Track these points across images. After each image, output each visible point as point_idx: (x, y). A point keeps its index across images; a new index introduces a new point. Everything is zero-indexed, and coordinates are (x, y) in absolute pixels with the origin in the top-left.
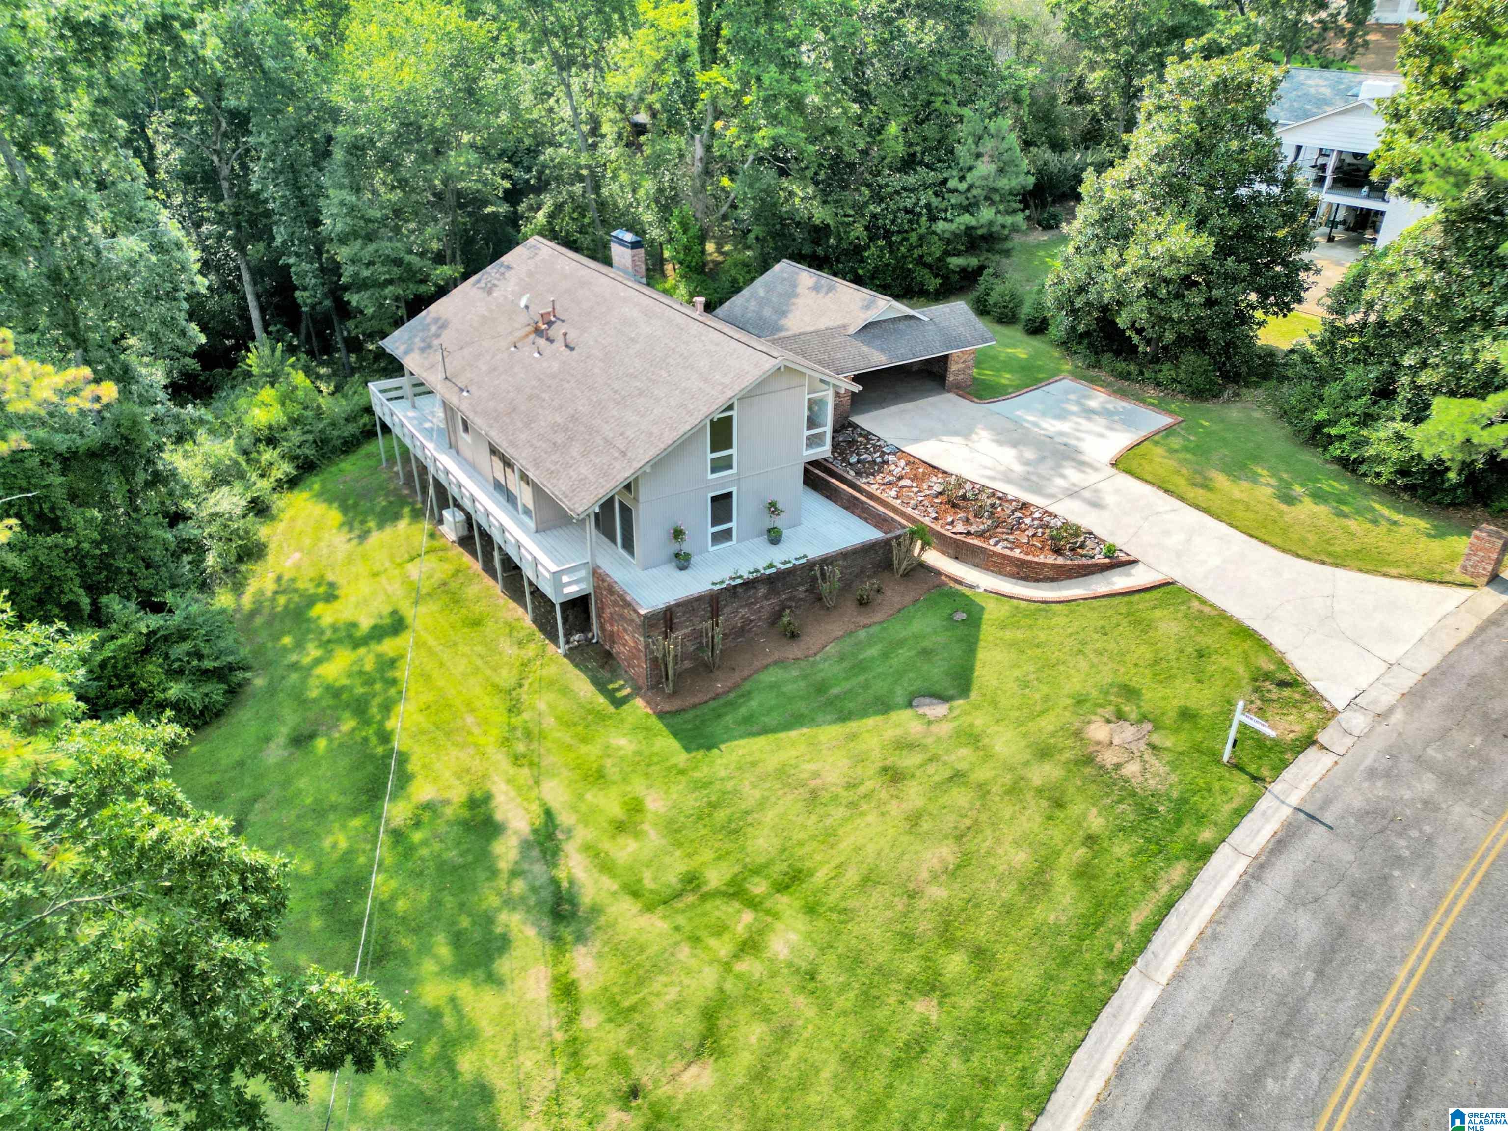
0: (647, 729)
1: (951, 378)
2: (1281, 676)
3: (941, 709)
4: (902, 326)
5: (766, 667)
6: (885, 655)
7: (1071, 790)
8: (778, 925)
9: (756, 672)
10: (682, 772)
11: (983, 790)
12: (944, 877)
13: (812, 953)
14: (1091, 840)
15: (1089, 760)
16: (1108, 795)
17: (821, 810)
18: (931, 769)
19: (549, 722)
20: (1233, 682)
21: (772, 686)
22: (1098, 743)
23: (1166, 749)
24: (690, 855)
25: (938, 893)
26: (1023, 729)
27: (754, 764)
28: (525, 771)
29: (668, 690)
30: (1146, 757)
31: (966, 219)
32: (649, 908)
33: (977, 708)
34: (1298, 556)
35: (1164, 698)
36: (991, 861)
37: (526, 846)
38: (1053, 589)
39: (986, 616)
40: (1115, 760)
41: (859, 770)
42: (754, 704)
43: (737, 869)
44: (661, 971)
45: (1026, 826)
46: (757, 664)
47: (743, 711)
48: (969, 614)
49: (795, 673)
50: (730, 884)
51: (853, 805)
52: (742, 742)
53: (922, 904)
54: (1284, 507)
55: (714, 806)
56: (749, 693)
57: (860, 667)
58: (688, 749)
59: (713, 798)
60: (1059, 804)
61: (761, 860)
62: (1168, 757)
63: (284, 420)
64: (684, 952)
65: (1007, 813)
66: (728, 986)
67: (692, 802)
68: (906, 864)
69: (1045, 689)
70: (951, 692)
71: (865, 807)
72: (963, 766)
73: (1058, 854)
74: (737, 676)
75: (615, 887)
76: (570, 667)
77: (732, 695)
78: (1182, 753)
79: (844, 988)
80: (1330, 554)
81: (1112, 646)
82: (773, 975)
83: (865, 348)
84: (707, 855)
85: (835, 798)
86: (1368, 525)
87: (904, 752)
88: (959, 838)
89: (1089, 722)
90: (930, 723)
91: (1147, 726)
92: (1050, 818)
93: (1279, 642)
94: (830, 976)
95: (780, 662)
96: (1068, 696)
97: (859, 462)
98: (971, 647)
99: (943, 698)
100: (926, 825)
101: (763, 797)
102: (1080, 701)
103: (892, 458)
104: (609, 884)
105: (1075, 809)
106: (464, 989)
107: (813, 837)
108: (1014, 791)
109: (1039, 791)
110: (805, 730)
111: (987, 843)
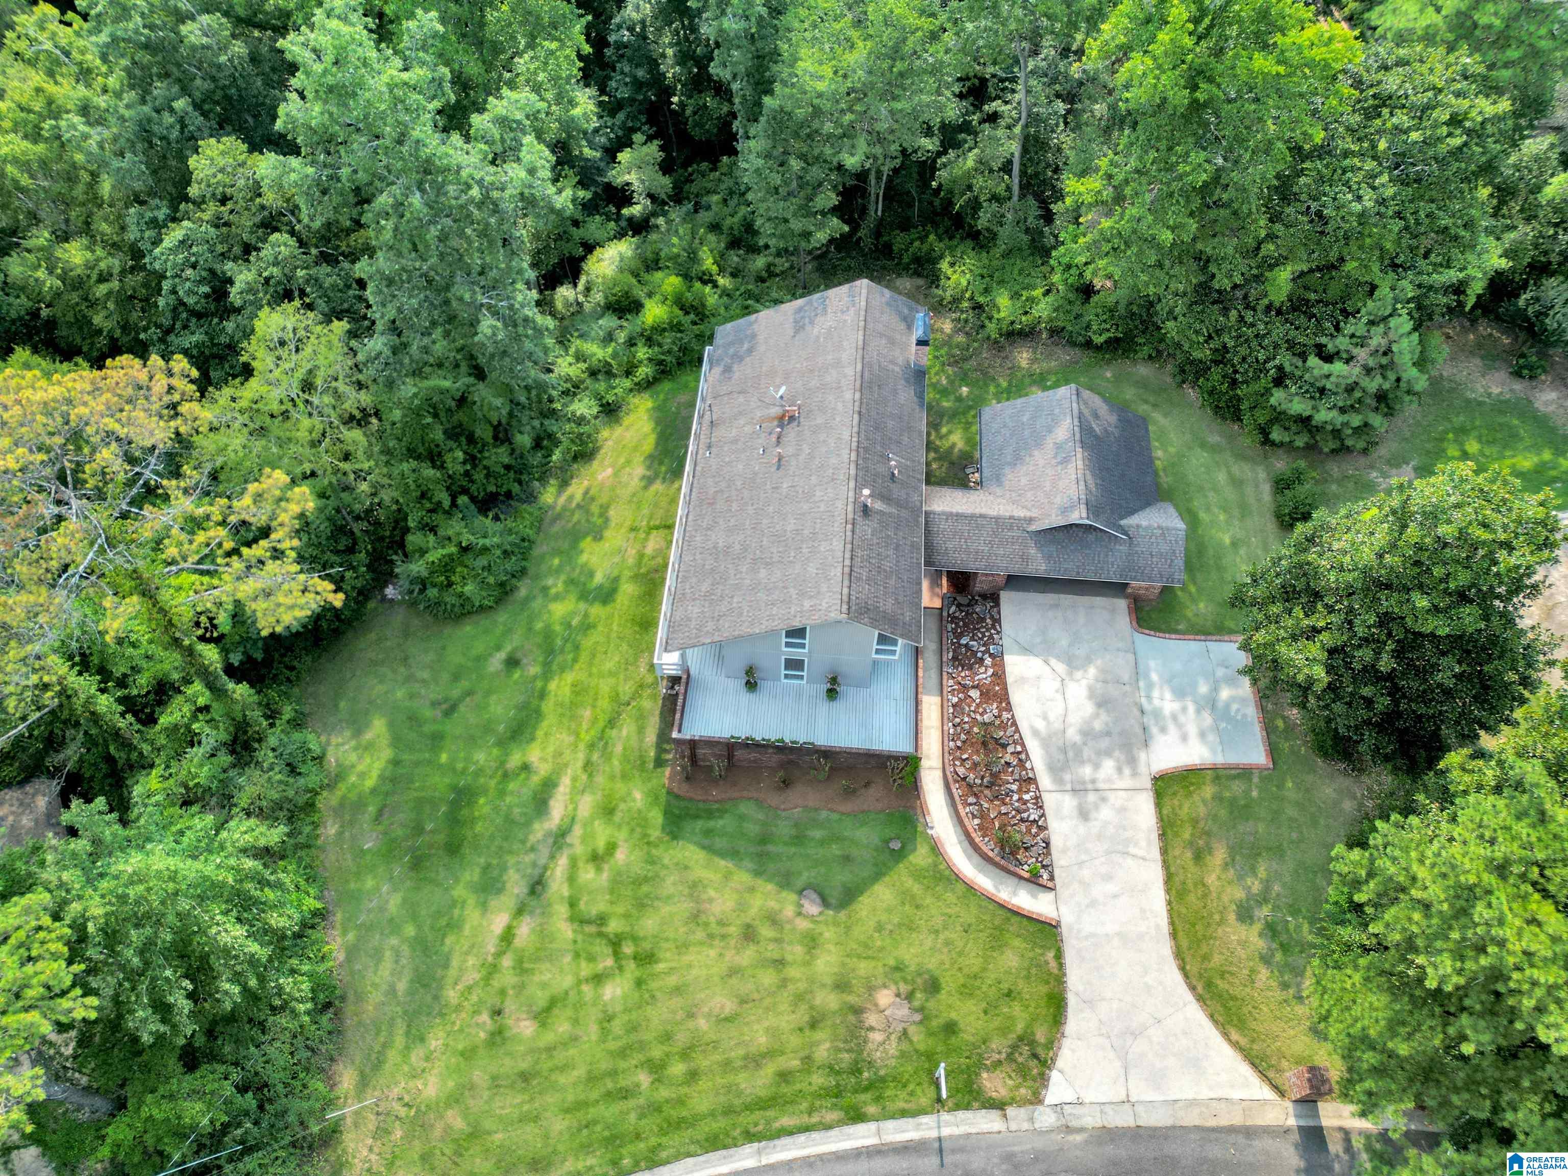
1: (1130, 590)
2: (1040, 1051)
4: (1092, 536)
10: (648, 843)
13: (619, 1008)
17: (693, 926)
18: (771, 946)
20: (1004, 1031)
29: (687, 775)
34: (1182, 969)
36: (745, 1029)
38: (977, 867)
40: (874, 1024)
41: (735, 915)
50: (616, 935)
53: (691, 1024)
54: (1232, 917)
55: (646, 879)
57: (799, 839)
63: (666, 323)
65: (782, 1007)
68: (703, 995)
70: (833, 901)
72: (789, 958)
73: (783, 1053)
74: (728, 794)
76: (657, 712)
78: (916, 1051)
79: (619, 1038)
82: (594, 1005)
83: (1034, 550)
85: (707, 924)
87: (768, 923)
93: (1072, 1025)
94: (617, 1026)
97: (966, 646)
101: (673, 895)
102: (898, 968)
103: (988, 661)
109: (812, 1008)
110: (730, 865)
111: (753, 1017)
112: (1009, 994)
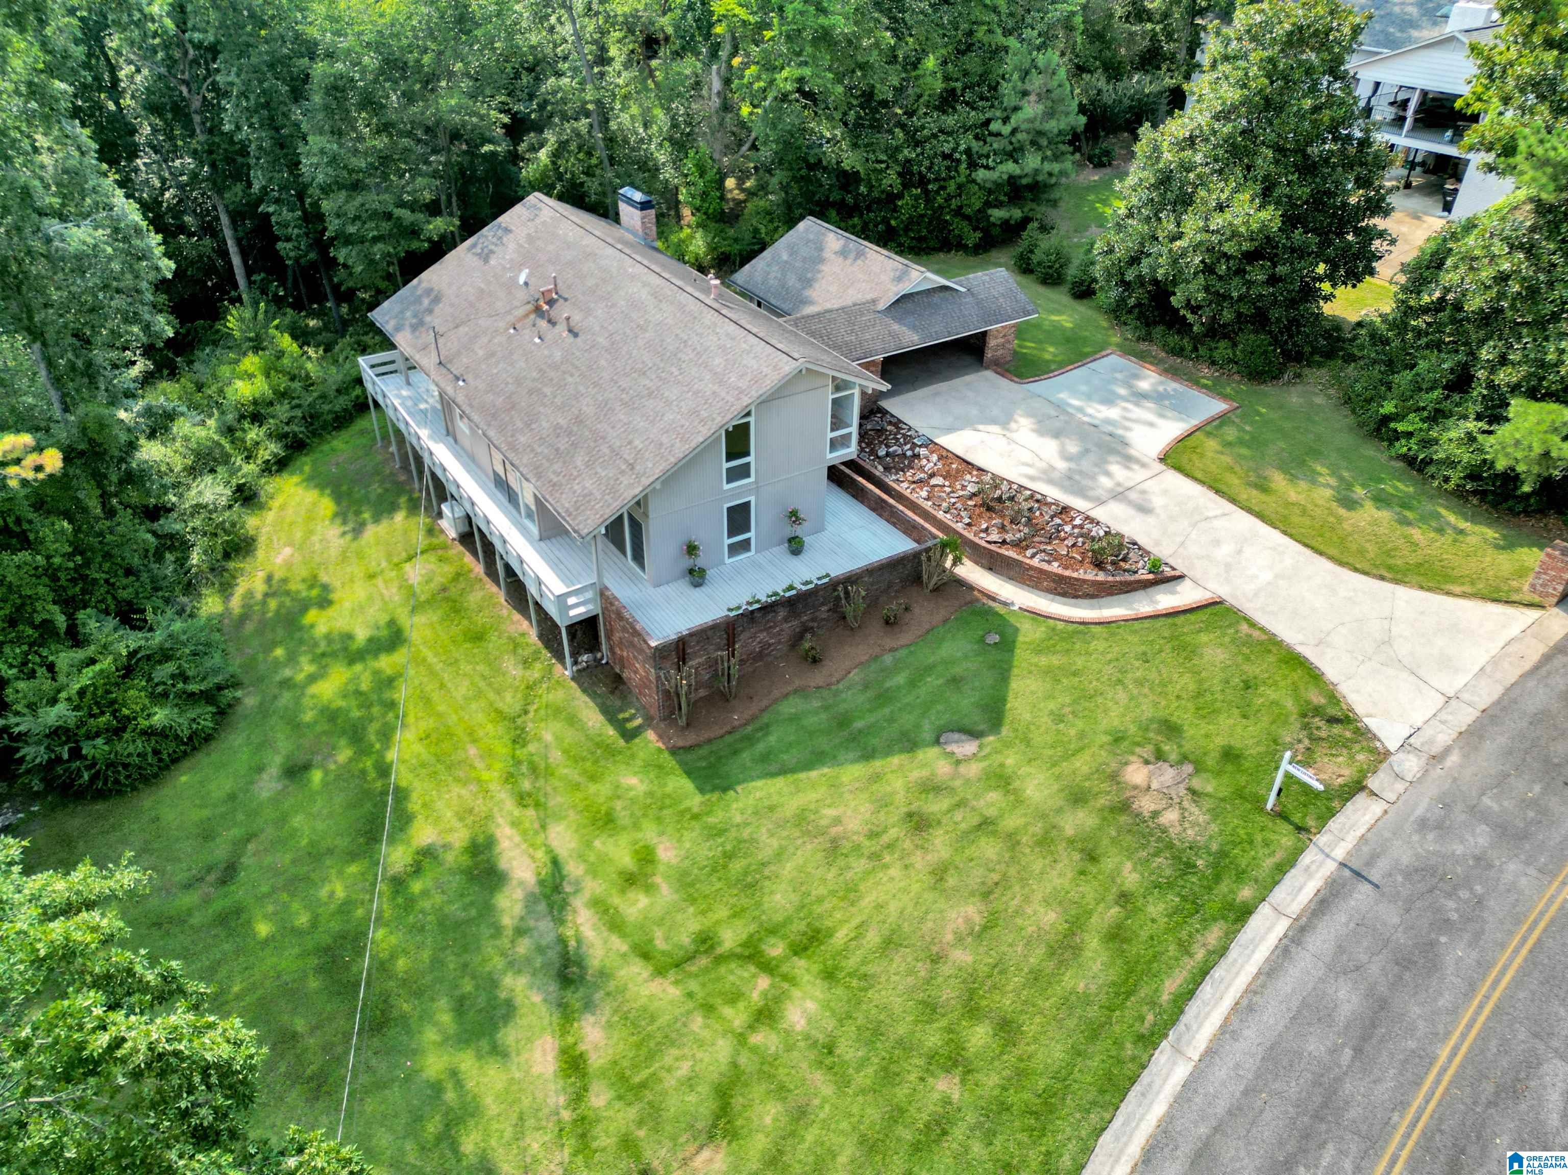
0: (660, 767)
1: (989, 354)
2: (1332, 711)
3: (969, 747)
4: (936, 299)
5: (786, 696)
6: (912, 684)
7: (1105, 842)
8: (796, 993)
9: (776, 701)
10: (695, 817)
11: (1012, 840)
12: (970, 939)
13: (830, 1024)
14: (1124, 898)
15: (1124, 807)
16: (1144, 847)
17: (841, 862)
18: (958, 817)
19: (556, 755)
20: (1281, 719)
21: (794, 719)
22: (1135, 787)
23: (1207, 795)
24: (703, 913)
25: (962, 957)
26: (1057, 770)
27: (771, 809)
28: (531, 812)
29: (682, 722)
30: (1186, 804)
31: (1010, 167)
32: (660, 972)
33: (1008, 745)
34: (1356, 570)
35: (1207, 736)
36: (1019, 921)
37: (531, 900)
38: (1092, 608)
39: (1021, 638)
40: (1153, 807)
41: (882, 816)
42: (772, 739)
43: (753, 928)
44: (673, 1043)
45: (1058, 882)
46: (776, 693)
47: (761, 747)
48: (1002, 635)
49: (816, 704)
50: (745, 945)
51: (875, 856)
52: (759, 783)
53: (946, 969)
54: (1342, 511)
55: (729, 856)
56: (767, 725)
57: (884, 697)
58: (702, 791)
59: (729, 847)
60: (1092, 857)
61: (779, 918)
62: (1208, 804)
63: (269, 393)
64: (698, 1021)
65: (1037, 866)
66: (743, 1060)
67: (707, 852)
68: (930, 924)
69: (1080, 724)
70: (982, 727)
71: (887, 859)
72: (991, 812)
73: (1090, 913)
74: (754, 708)
75: (624, 948)
76: (578, 693)
77: (749, 728)
78: (1223, 800)
79: (862, 1064)
80: (1390, 568)
81: (1153, 675)
82: (789, 1049)
83: (896, 327)
84: (722, 912)
85: (857, 848)
86: (1432, 535)
87: (931, 796)
88: (986, 895)
89: (1126, 764)
90: (958, 762)
91: (1188, 768)
92: (1082, 873)
93: (1331, 673)
94: (848, 1050)
95: (801, 691)
96: (1106, 733)
97: (888, 454)
98: (1003, 674)
99: (975, 734)
100: (952, 881)
101: (781, 847)
102: (1118, 739)
103: (923, 451)
104: (619, 945)
105: (1108, 864)
106: (466, 1062)
107: (833, 893)
108: (1045, 842)
109: (1071, 842)
110: (826, 770)
111: (1015, 902)
112: (1247, 686)
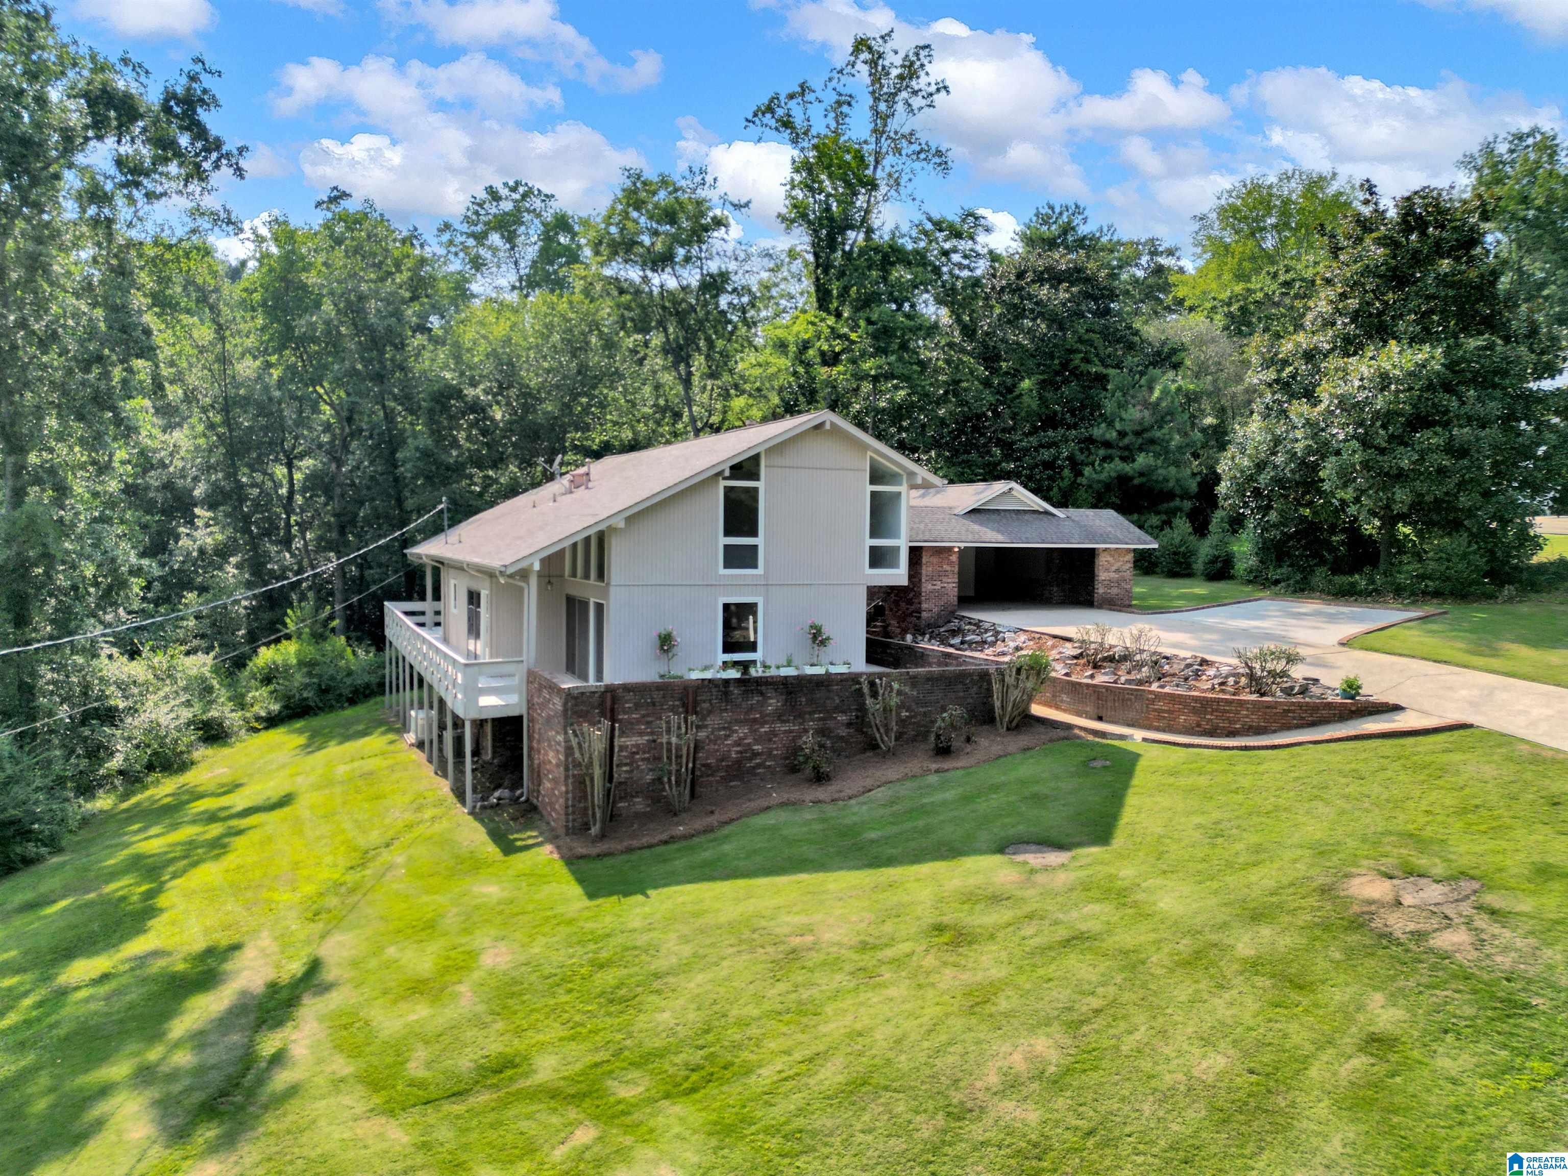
1: (1100, 590)
3: (1054, 858)
4: (1027, 517)
5: (766, 809)
6: (966, 800)
7: (1322, 966)
9: (748, 814)
10: (567, 922)
11: (1129, 959)
12: (1035, 1086)
14: (1378, 1043)
15: (1353, 924)
16: (1405, 974)
17: (799, 977)
19: (397, 874)
21: (769, 830)
22: (1371, 902)
23: (1520, 915)
24: (518, 1031)
26: (1214, 884)
27: (696, 914)
30: (1479, 924)
31: (1117, 466)
33: (1124, 857)
35: (1497, 852)
38: (1259, 740)
39: (1142, 763)
40: (1412, 927)
41: (888, 927)
42: (727, 848)
43: (600, 1056)
45: (1227, 1013)
46: (750, 806)
48: (1116, 761)
49: (809, 816)
51: (864, 972)
52: (688, 886)
53: (978, 1131)
55: (600, 965)
56: (727, 836)
58: (592, 896)
60: (1297, 985)
61: (656, 1044)
62: (1528, 925)
70: (1077, 839)
71: (887, 976)
72: (1091, 926)
73: (1304, 1062)
74: (712, 820)
76: (470, 822)
77: (698, 839)
81: (1376, 791)
83: (976, 527)
84: (553, 1031)
85: (833, 961)
87: (980, 907)
88: (1074, 1026)
89: (1347, 876)
90: (1033, 871)
91: (1469, 885)
95: (789, 805)
96: (1300, 846)
97: (963, 642)
98: (1116, 793)
99: (1063, 846)
100: (1005, 1004)
102: (1325, 852)
103: (1009, 636)
104: (342, 1066)
105: (1333, 994)
107: (772, 1014)
109: (1252, 965)
112: (1553, 802)
